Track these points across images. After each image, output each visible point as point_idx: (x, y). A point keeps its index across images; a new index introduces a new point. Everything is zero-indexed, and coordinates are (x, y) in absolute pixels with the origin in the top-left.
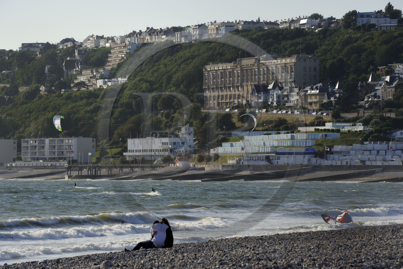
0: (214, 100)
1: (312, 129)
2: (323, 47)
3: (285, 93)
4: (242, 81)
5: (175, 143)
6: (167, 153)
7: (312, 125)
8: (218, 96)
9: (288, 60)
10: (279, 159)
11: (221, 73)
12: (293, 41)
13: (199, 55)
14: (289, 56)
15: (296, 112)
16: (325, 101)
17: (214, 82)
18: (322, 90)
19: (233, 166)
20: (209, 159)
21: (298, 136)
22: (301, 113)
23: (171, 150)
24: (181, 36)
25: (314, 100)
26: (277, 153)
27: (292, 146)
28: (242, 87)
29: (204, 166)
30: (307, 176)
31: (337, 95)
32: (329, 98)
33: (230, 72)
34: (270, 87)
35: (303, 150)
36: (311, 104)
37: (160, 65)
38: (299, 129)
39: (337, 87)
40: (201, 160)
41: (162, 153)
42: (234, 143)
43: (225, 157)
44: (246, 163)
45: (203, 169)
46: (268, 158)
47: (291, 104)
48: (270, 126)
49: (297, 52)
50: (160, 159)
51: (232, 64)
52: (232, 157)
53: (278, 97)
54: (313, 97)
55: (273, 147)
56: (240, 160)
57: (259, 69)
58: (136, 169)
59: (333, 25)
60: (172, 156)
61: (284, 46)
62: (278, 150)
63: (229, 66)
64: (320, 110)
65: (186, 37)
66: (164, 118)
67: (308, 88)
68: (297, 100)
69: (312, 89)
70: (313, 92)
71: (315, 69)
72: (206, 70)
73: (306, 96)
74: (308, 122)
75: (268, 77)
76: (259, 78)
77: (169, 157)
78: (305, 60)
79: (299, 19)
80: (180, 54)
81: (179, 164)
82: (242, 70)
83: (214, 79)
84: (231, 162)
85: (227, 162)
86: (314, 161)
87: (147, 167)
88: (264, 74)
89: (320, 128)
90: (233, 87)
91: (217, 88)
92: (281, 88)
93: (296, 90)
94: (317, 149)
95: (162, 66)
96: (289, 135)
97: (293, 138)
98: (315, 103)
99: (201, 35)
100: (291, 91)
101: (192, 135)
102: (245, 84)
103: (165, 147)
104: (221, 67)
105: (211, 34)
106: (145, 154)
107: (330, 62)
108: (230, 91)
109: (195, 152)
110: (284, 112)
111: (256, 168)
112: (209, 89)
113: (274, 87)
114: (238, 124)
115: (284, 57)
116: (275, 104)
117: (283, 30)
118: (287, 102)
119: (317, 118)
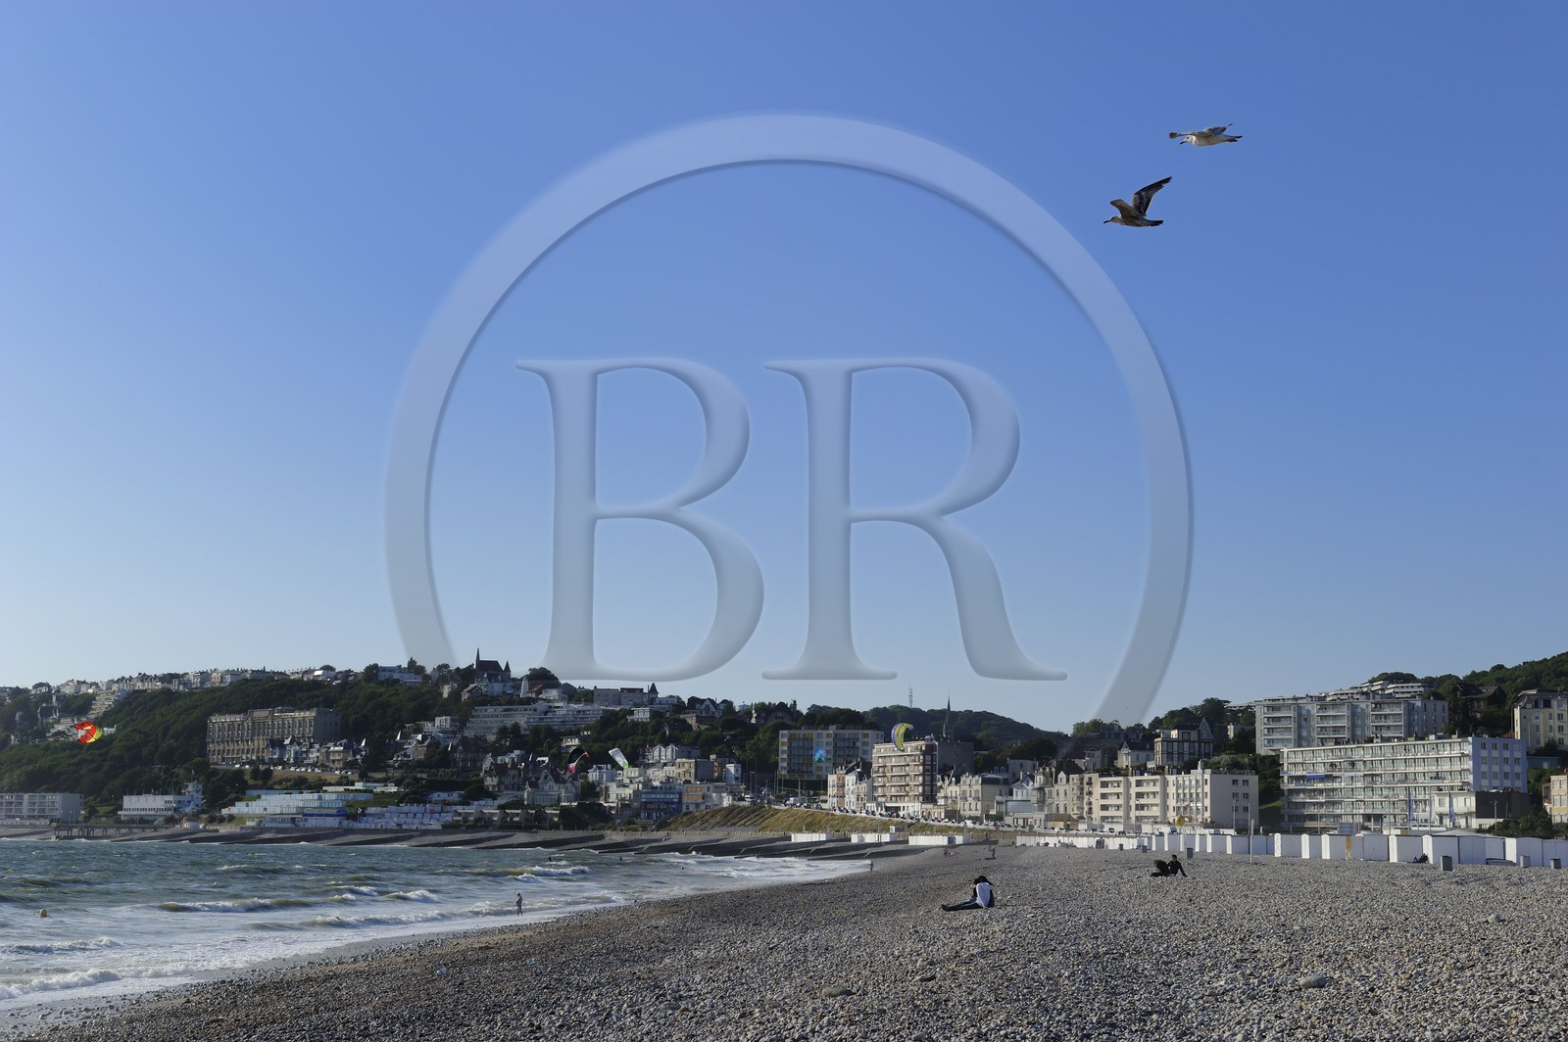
0: (219, 754)
1: (341, 789)
2: (344, 701)
3: (304, 749)
4: (253, 735)
5: (180, 802)
6: (170, 813)
7: (339, 784)
8: (224, 750)
9: (307, 714)
10: (306, 820)
11: (229, 725)
12: (310, 693)
13: (201, 705)
14: (308, 708)
15: (317, 770)
16: (350, 759)
17: (219, 736)
18: (347, 747)
19: (253, 828)
20: (222, 820)
21: (327, 797)
22: (323, 771)
23: (175, 810)
24: (180, 684)
25: (337, 757)
26: (305, 815)
27: (321, 807)
28: (252, 741)
29: (218, 827)
30: (338, 840)
31: (363, 753)
32: (354, 756)
33: (239, 725)
34: (287, 742)
35: (334, 812)
36: (334, 761)
37: (154, 714)
38: (324, 788)
39: (363, 744)
40: (212, 820)
41: (164, 813)
42: (250, 803)
43: (242, 818)
44: (267, 825)
45: (217, 831)
46: (293, 820)
47: (311, 761)
48: (289, 784)
49: (317, 705)
50: (161, 819)
51: (242, 716)
52: (251, 818)
53: (296, 753)
54: (337, 754)
55: (298, 807)
56: (261, 822)
57: (273, 722)
58: (136, 830)
59: (351, 678)
60: (177, 816)
61: (299, 698)
62: (305, 811)
63: (238, 718)
64: (344, 768)
65: (185, 684)
66: (162, 774)
67: (330, 744)
68: (318, 757)
69: (335, 745)
70: (337, 748)
71: (336, 725)
72: (211, 721)
73: (328, 753)
74: (333, 782)
75: (283, 731)
76: (273, 732)
77: (172, 816)
78: (326, 714)
79: (314, 670)
80: (180, 703)
81: (186, 825)
82: (253, 723)
83: (219, 731)
84: (250, 824)
85: (244, 823)
86: (345, 823)
87: (149, 828)
88: (279, 728)
89: (351, 788)
90: (242, 741)
91: (223, 742)
92: (299, 744)
93: (317, 746)
94: (349, 811)
95: (157, 716)
96: (316, 795)
97: (320, 798)
98: (338, 760)
99: (202, 683)
100: (311, 746)
101: (200, 793)
102: (256, 738)
103: (168, 805)
104: (229, 718)
105: (215, 683)
106: (144, 813)
107: (353, 717)
108: (238, 745)
109: (203, 812)
110: (303, 769)
111: (279, 830)
112: (213, 742)
113: (291, 743)
114: (251, 782)
115: (301, 710)
116: (292, 761)
117: (294, 680)
118: (305, 759)
119: (342, 777)
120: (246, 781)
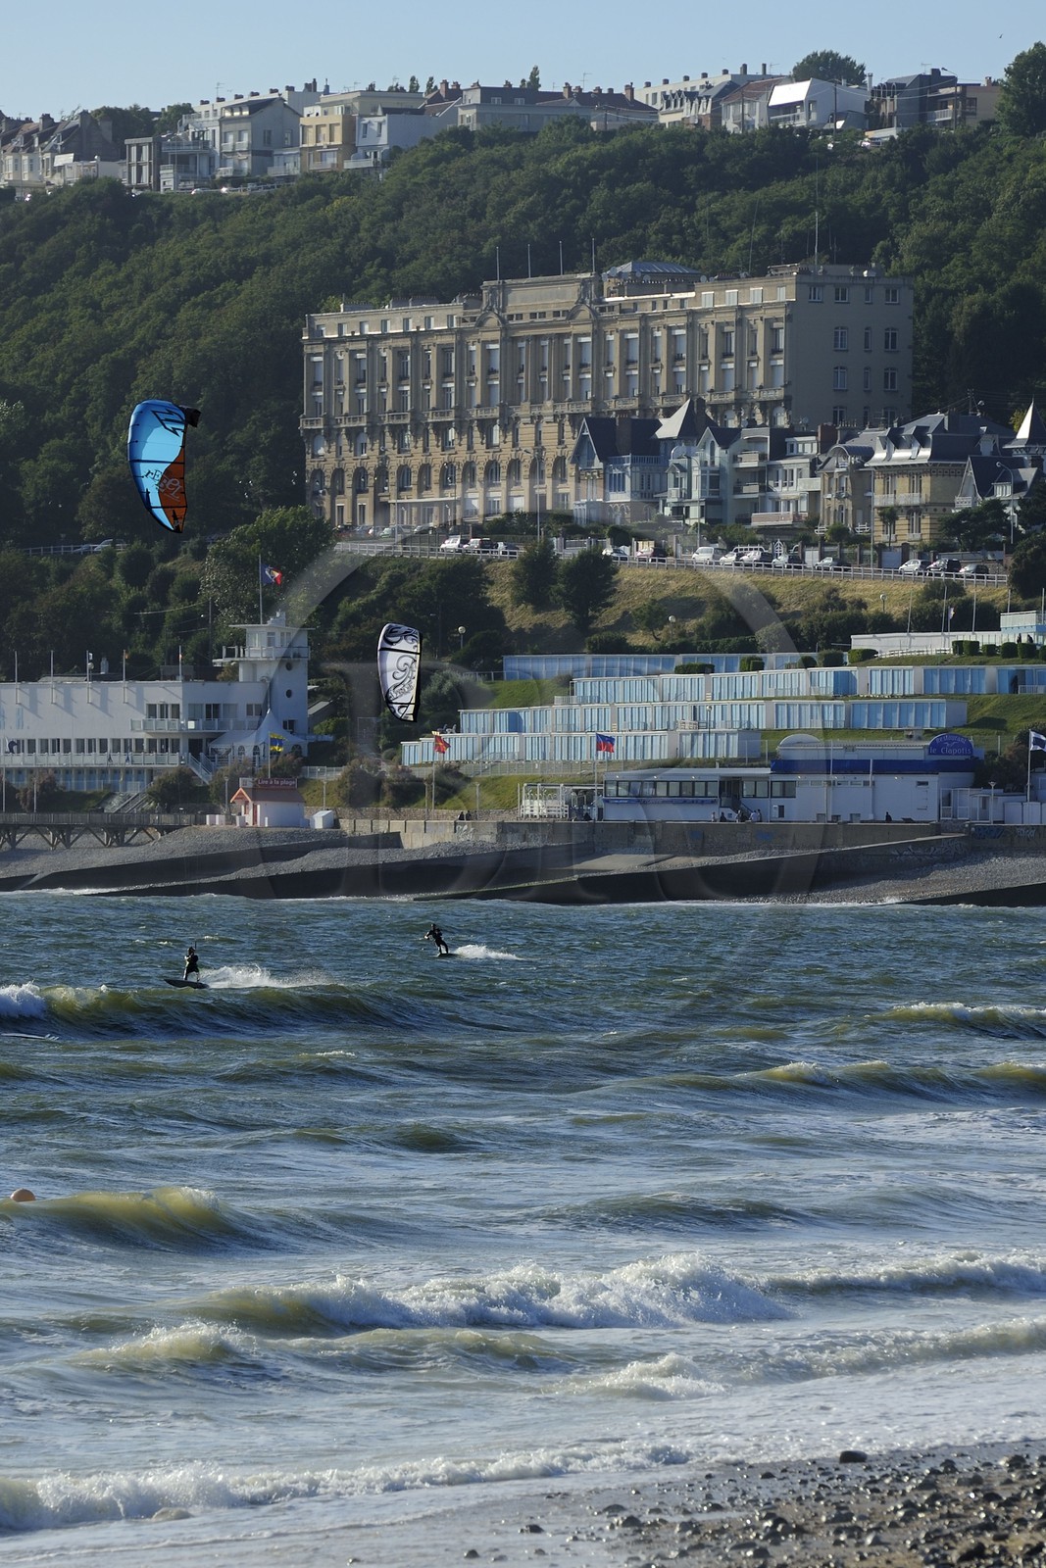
0: (359, 490)
1: (938, 643)
2: (919, 229)
3: (750, 461)
4: (511, 398)
5: (213, 711)
6: (173, 761)
7: (926, 621)
8: (382, 472)
9: (755, 293)
10: (788, 791)
11: (400, 354)
12: (758, 194)
13: (267, 260)
14: (759, 267)
15: (812, 556)
16: (964, 502)
17: (357, 402)
18: (948, 450)
19: (548, 826)
20: (407, 793)
21: (870, 680)
22: (841, 562)
23: (195, 746)
24: (159, 160)
25: (904, 494)
26: (784, 766)
27: (850, 729)
28: (510, 425)
29: (396, 826)
30: (944, 881)
31: (1028, 474)
32: (985, 488)
33: (444, 351)
34: (670, 427)
35: (917, 750)
36: (890, 516)
37: (62, 305)
38: (860, 642)
39: (1024, 432)
40: (363, 794)
41: (145, 760)
42: (527, 714)
43: (503, 788)
44: (614, 815)
45: (393, 840)
46: (731, 789)
47: (785, 518)
48: (691, 625)
49: (796, 251)
50: (134, 789)
51: (456, 308)
52: (540, 784)
53: (714, 479)
54: (902, 483)
55: (747, 732)
56: (586, 798)
57: (598, 335)
58: (31, 840)
59: (945, 115)
60: (203, 776)
61: (713, 221)
62: (783, 749)
63: (440, 318)
64: (941, 548)
65: (183, 162)
66: (117, 582)
67: (870, 437)
68: (814, 496)
69: (895, 440)
70: (901, 455)
71: (891, 340)
72: (316, 335)
73: (861, 476)
74: (896, 611)
75: (648, 379)
76: (601, 384)
77: (185, 777)
78: (841, 294)
79: (769, 82)
80: (169, 249)
81: (254, 816)
82: (509, 340)
83: (357, 381)
84: (534, 807)
85: (513, 805)
86: (970, 801)
87: (89, 828)
88: (627, 363)
89: (985, 638)
90: (463, 427)
91: (375, 431)
92: (726, 438)
93: (809, 446)
94: (986, 744)
95: (74, 312)
96: (826, 676)
97: (844, 688)
98: (912, 511)
99: (263, 153)
100: (781, 446)
101: (301, 669)
102: (524, 410)
103: (166, 727)
104: (395, 320)
105: (317, 153)
106: (54, 760)
107: (970, 303)
108: (446, 445)
109: (322, 754)
110: (752, 555)
111: (664, 839)
112: (331, 434)
113: (691, 430)
114: (520, 618)
115: (726, 274)
116: (695, 515)
117: (676, 134)
118: (757, 506)
119: (933, 592)
120: (496, 615)
